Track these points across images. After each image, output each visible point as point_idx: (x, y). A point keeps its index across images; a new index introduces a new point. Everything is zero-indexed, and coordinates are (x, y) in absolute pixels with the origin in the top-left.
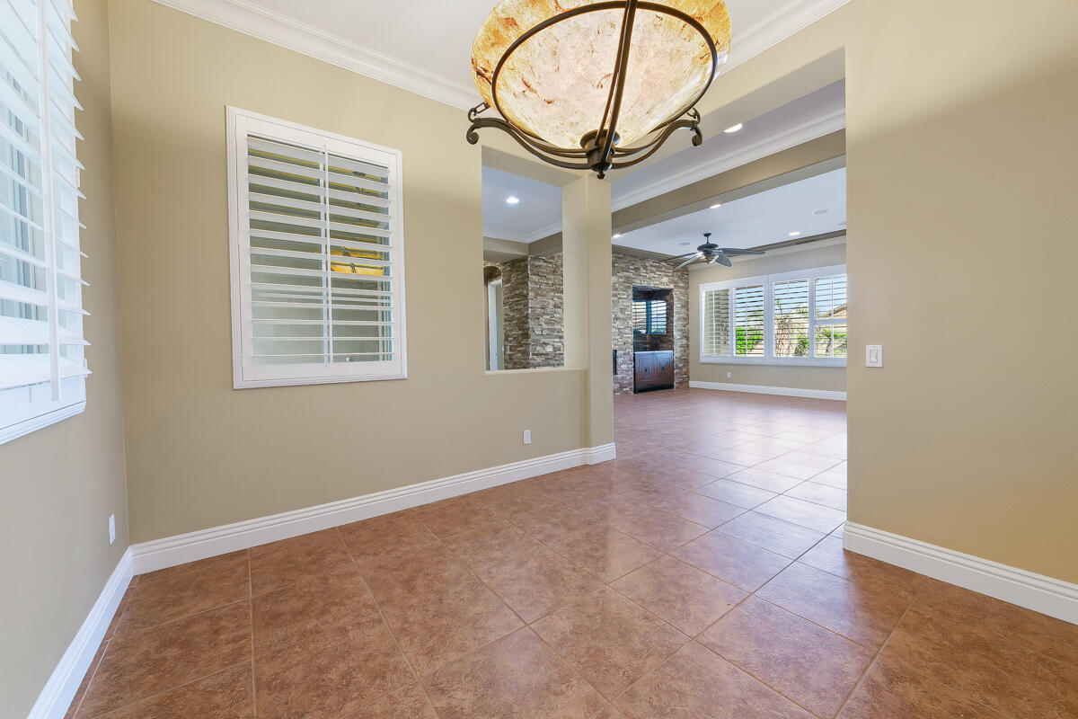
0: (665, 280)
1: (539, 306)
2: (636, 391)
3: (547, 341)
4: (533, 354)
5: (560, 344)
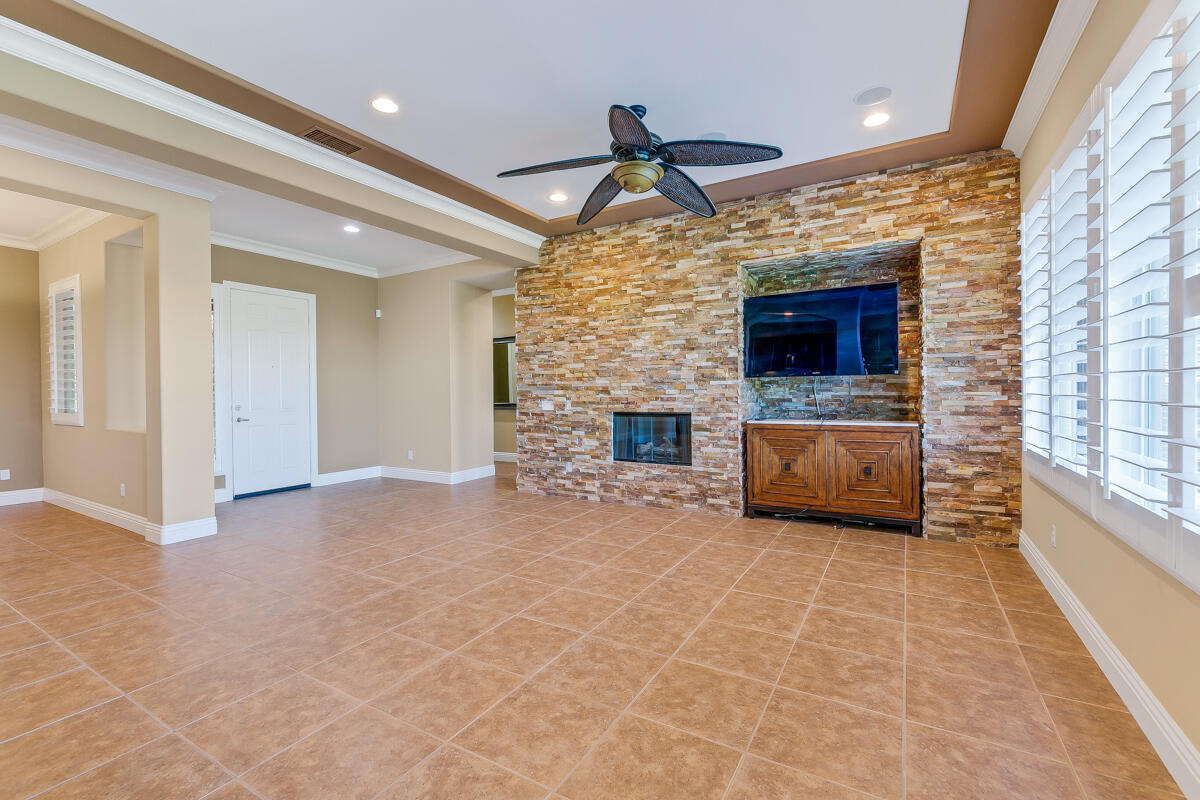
0: (876, 222)
1: (530, 341)
2: (756, 511)
3: (540, 393)
4: (522, 414)
5: (564, 399)
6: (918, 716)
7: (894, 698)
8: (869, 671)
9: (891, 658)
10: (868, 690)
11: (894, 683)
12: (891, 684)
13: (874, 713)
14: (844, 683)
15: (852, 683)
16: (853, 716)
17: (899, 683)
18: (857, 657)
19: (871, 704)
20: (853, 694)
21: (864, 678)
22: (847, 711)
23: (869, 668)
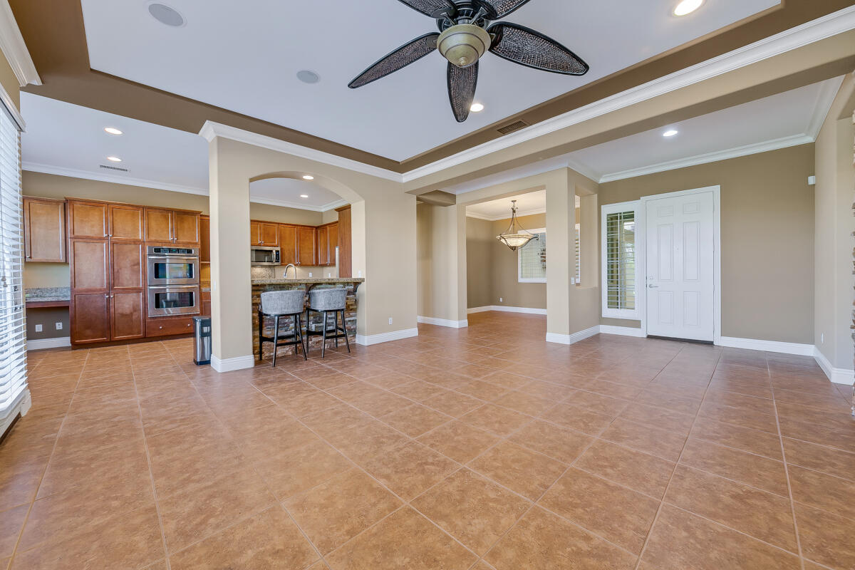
6: (146, 510)
7: (169, 512)
8: (198, 520)
9: (183, 553)
10: (191, 504)
11: (172, 525)
12: (175, 521)
13: (180, 492)
14: (212, 496)
15: (206, 500)
16: (193, 481)
17: (168, 528)
18: (218, 526)
19: (185, 496)
20: (201, 493)
21: (199, 511)
22: (198, 481)
23: (201, 524)
